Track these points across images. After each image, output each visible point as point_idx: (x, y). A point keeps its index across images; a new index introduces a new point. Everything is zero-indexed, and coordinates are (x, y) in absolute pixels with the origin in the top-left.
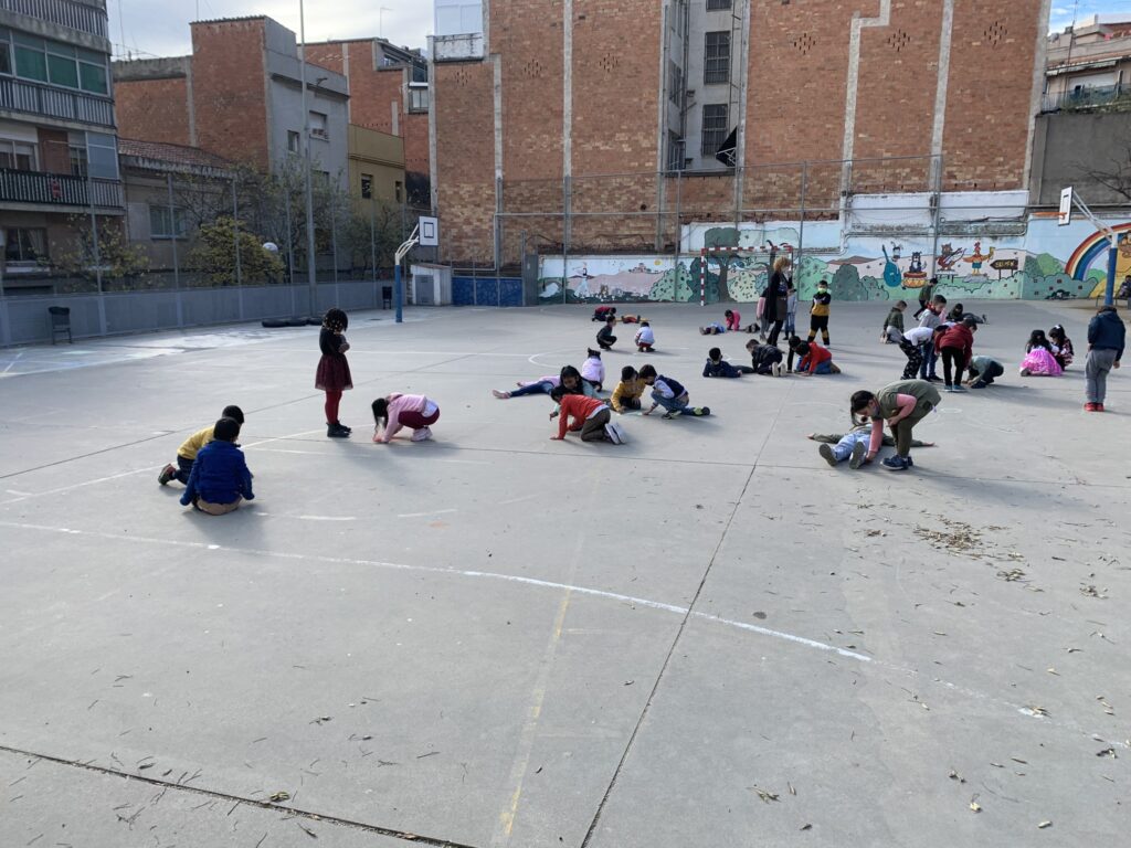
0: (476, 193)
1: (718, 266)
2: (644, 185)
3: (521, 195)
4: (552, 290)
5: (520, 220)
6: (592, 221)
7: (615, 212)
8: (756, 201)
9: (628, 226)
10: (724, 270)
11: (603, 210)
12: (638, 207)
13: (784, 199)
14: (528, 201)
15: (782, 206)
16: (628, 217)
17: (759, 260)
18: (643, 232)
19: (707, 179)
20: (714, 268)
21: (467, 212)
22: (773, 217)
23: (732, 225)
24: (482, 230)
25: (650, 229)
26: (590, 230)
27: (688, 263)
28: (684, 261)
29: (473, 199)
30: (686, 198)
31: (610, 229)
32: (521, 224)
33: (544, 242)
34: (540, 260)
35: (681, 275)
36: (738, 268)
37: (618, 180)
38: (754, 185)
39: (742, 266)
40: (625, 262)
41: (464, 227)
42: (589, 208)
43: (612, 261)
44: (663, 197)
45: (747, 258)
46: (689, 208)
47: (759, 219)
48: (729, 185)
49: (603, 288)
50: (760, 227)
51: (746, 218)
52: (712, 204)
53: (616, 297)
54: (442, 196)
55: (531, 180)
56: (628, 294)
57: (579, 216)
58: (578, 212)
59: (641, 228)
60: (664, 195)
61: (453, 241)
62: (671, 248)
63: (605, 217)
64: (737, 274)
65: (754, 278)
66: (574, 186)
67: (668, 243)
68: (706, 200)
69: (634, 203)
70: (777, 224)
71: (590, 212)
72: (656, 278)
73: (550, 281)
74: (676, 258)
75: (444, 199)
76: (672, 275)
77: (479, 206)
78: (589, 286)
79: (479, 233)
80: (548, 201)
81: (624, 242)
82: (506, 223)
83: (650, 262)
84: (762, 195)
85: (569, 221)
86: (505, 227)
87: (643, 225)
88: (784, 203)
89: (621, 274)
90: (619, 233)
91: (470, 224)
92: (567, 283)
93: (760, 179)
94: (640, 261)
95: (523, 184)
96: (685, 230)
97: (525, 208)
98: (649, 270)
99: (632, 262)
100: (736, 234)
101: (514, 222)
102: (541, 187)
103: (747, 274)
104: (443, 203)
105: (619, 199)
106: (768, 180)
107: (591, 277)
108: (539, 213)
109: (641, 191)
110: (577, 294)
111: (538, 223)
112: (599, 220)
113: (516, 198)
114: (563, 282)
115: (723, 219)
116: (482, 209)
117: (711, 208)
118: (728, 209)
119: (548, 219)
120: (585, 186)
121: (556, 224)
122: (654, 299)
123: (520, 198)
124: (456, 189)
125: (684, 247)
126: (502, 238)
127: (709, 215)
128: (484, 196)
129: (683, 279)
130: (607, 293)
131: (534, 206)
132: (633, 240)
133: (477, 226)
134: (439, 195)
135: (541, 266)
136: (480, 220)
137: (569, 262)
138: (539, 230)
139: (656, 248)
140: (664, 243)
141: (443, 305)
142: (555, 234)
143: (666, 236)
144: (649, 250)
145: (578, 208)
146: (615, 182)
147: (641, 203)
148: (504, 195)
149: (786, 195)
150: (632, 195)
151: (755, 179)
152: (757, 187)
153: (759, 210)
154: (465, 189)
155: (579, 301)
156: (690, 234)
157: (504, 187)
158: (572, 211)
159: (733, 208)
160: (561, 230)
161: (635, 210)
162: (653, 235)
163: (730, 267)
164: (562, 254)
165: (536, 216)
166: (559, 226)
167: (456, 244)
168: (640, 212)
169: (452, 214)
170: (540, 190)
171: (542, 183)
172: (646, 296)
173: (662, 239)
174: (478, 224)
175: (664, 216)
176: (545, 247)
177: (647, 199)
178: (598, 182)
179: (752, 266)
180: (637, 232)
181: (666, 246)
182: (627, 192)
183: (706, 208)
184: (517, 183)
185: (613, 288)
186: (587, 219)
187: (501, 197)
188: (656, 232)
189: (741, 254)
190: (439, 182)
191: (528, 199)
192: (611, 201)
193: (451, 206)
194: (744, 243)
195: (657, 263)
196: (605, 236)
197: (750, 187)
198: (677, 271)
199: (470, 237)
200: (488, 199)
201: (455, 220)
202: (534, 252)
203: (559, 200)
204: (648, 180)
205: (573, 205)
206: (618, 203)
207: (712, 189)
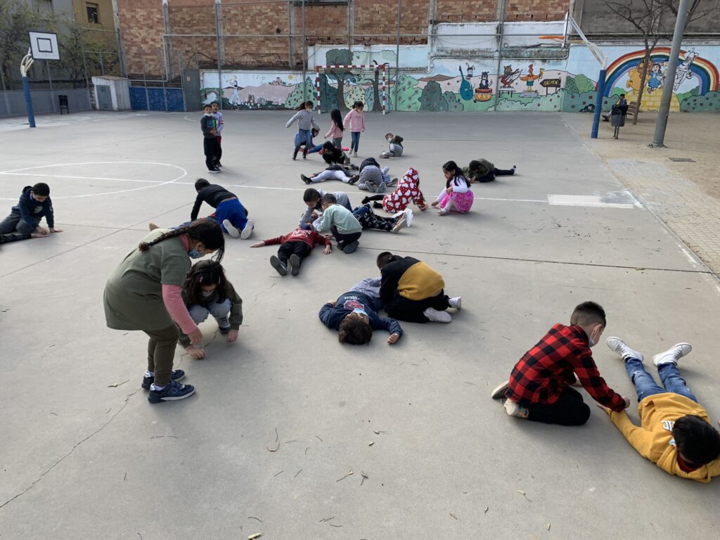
0: (148, 17)
1: (336, 81)
2: (278, 12)
3: (183, 19)
4: (212, 98)
5: (184, 40)
6: (240, 41)
7: (257, 34)
8: (364, 27)
9: (267, 46)
10: (341, 84)
11: (248, 33)
12: (274, 30)
13: (386, 26)
14: (189, 24)
15: (384, 32)
16: (267, 39)
17: (367, 77)
18: (279, 52)
19: (326, 8)
20: (333, 82)
21: (143, 33)
22: (377, 41)
23: (345, 47)
24: (156, 48)
25: (285, 49)
26: (238, 49)
27: (314, 77)
28: (310, 76)
29: (146, 22)
30: (310, 24)
31: (254, 48)
32: (185, 43)
33: (204, 58)
34: (201, 74)
35: (309, 88)
36: (351, 83)
37: (258, 8)
38: (362, 14)
39: (354, 81)
40: (265, 75)
41: (142, 45)
42: (237, 30)
43: (256, 75)
44: (293, 23)
45: (358, 75)
46: (313, 32)
47: (367, 43)
48: (343, 13)
49: (250, 97)
50: (368, 50)
51: (358, 42)
52: (330, 29)
53: (261, 105)
54: (123, 19)
55: (190, 7)
56: (270, 103)
57: (230, 37)
58: (228, 34)
59: (277, 48)
60: (293, 20)
61: (134, 57)
62: (300, 66)
63: (250, 39)
64: (350, 88)
65: (363, 92)
66: (224, 11)
67: (299, 61)
68: (326, 26)
69: (271, 27)
70: (381, 47)
71: (237, 34)
72: (290, 90)
73: (210, 90)
74: (304, 74)
75: (124, 22)
76: (302, 88)
77: (151, 28)
78: (240, 95)
79: (154, 51)
80: (205, 24)
81: (265, 59)
82: (174, 43)
83: (285, 76)
84: (368, 22)
85: (222, 41)
86: (174, 46)
87: (278, 45)
88: (386, 29)
89: (263, 86)
90: (260, 52)
91: (147, 43)
92: (223, 92)
93: (367, 9)
94: (277, 76)
95: (185, 10)
96: (311, 50)
97: (187, 30)
98: (284, 83)
99: (271, 76)
100: (349, 55)
101: (180, 41)
102: (199, 13)
103: (358, 88)
104: (123, 25)
105: (260, 23)
106: (372, 9)
107: (242, 88)
108: (198, 34)
109: (276, 17)
110: (231, 102)
111: (198, 43)
112: (245, 41)
113: (179, 22)
114: (220, 92)
115: (340, 42)
116: (155, 31)
117: (330, 33)
118: (342, 33)
119: (205, 39)
120: (232, 12)
121: (212, 45)
122: (290, 107)
123: (183, 22)
124: (133, 14)
125: (311, 65)
126: (172, 54)
127: (329, 39)
128: (156, 20)
129: (310, 91)
130: (254, 101)
131: (195, 28)
132: (272, 58)
133: (152, 45)
134: (120, 19)
135: (201, 78)
136: (153, 40)
137: (223, 75)
138: (199, 49)
139: (290, 65)
140: (295, 61)
141: (120, 110)
142: (212, 52)
143: (298, 56)
144: (284, 67)
145: (228, 30)
146: (255, 9)
147: (276, 27)
148: (170, 19)
149: (387, 23)
150: (270, 20)
151: (363, 9)
152: (365, 15)
153: (367, 35)
154: (141, 13)
155: (233, 107)
156: (314, 54)
157: (170, 12)
158: (223, 33)
159: (346, 32)
160: (215, 49)
161: (272, 33)
162: (287, 55)
163: (345, 82)
164: (217, 68)
165: (196, 37)
166: (215, 45)
167: (137, 60)
168: (276, 35)
169: (132, 34)
170: (198, 15)
171: (199, 8)
172: (283, 105)
173: (294, 58)
174: (152, 43)
175: (295, 38)
176: (205, 62)
177: (281, 24)
178: (242, 8)
179: (362, 81)
180: (274, 52)
181: (298, 64)
182: (266, 18)
183: (326, 32)
184: (179, 9)
185: (258, 97)
186: (235, 40)
187: (167, 20)
188: (289, 52)
189: (353, 72)
190: (119, 7)
191: (189, 22)
192: (253, 25)
193: (130, 28)
194: (357, 62)
195: (290, 78)
196: (250, 54)
197: (360, 16)
198: (305, 85)
199: (147, 54)
200: (158, 22)
201: (135, 40)
202: (196, 67)
203: (213, 23)
204: (281, 8)
205: (224, 28)
206: (259, 26)
207: (330, 16)
